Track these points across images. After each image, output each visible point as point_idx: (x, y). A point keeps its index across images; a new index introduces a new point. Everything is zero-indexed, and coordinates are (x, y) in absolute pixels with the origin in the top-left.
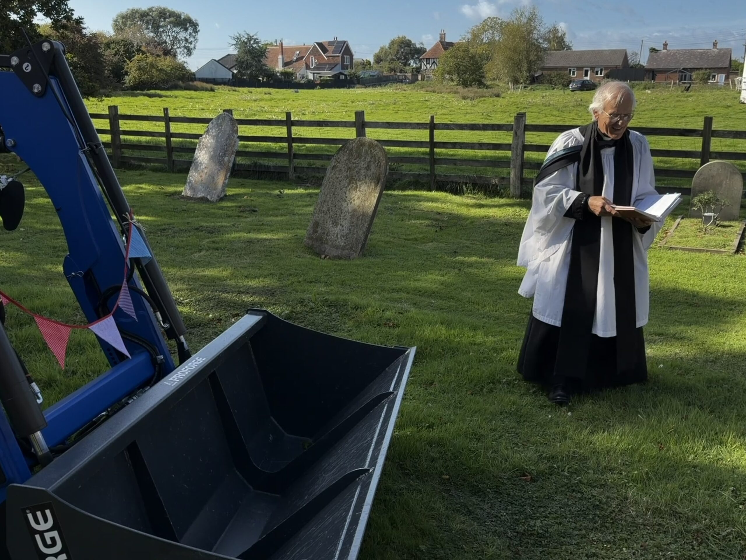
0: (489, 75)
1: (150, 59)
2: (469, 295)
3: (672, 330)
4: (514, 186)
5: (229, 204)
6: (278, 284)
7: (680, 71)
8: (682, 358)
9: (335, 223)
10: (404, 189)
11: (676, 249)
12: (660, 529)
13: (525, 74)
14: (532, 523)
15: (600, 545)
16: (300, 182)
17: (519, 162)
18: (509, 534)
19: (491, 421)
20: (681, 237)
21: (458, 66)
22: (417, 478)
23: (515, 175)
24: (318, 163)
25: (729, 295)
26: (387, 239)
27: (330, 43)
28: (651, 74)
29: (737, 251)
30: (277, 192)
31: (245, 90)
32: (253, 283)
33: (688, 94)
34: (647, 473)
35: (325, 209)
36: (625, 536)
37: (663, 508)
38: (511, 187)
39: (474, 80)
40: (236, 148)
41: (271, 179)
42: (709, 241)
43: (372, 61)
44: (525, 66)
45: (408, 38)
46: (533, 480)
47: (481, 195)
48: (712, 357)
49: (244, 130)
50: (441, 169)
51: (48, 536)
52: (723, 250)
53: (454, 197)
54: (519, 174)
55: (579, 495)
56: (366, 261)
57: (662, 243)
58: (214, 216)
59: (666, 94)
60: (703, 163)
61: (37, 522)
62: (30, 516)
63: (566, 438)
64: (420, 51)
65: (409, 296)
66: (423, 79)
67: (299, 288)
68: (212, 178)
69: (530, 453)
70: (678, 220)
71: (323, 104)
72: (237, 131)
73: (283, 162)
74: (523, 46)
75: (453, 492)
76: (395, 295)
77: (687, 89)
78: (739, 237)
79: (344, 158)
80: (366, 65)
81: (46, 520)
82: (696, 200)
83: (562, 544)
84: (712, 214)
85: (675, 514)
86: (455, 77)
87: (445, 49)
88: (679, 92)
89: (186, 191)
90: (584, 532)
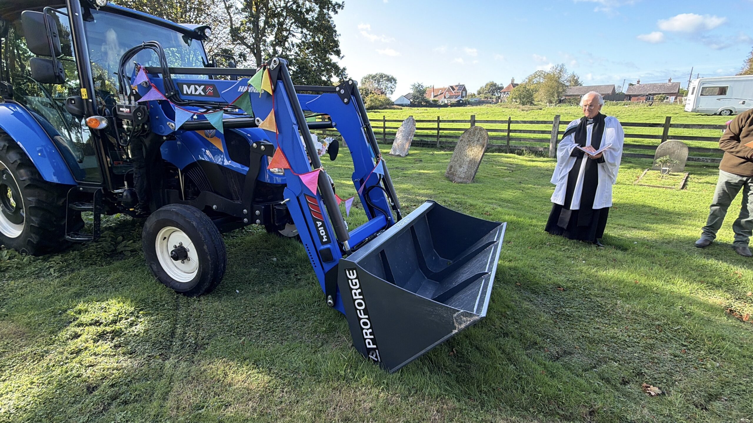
0: (536, 99)
1: (375, 96)
2: (528, 202)
3: (642, 225)
4: (551, 152)
5: (410, 157)
6: (433, 193)
7: (647, 96)
8: (648, 240)
9: (460, 167)
10: (493, 152)
11: (644, 185)
12: (636, 321)
13: (556, 99)
14: (564, 309)
15: (602, 325)
16: (442, 148)
17: (555, 140)
18: (552, 313)
19: (541, 261)
20: (647, 180)
21: (520, 94)
22: (504, 283)
23: (553, 147)
24: (450, 140)
25: (677, 210)
26: (485, 175)
27: (456, 86)
28: (629, 98)
29: (682, 188)
30: (431, 153)
31: (416, 108)
32: (422, 192)
33: (651, 107)
34: (628, 294)
35: (456, 160)
36: (615, 322)
37: (638, 311)
38: (550, 152)
39: (528, 102)
40: (414, 133)
41: (428, 147)
42: (664, 182)
43: (476, 93)
44: (556, 95)
45: (495, 82)
46: (564, 290)
47: (533, 156)
48: (666, 241)
49: (418, 125)
50: (512, 143)
51: (354, 281)
52: (673, 187)
53: (519, 156)
54: (554, 146)
55: (589, 300)
56: (475, 185)
57: (636, 182)
58: (403, 162)
59: (637, 108)
60: (662, 142)
61: (350, 275)
62: (347, 272)
63: (582, 273)
64: (501, 88)
65: (497, 202)
66: (501, 102)
67: (443, 195)
68: (403, 145)
69: (563, 278)
70: (646, 171)
71: (452, 114)
72: (415, 125)
73: (435, 139)
74: (556, 84)
75: (522, 291)
76: (490, 201)
77: (651, 105)
78: (684, 181)
79: (466, 136)
80: (473, 95)
81: (353, 274)
82: (658, 160)
83: (580, 321)
84: (668, 168)
85: (645, 315)
86: (518, 100)
87: (514, 87)
88: (645, 107)
89: (391, 151)
90: (592, 317)
